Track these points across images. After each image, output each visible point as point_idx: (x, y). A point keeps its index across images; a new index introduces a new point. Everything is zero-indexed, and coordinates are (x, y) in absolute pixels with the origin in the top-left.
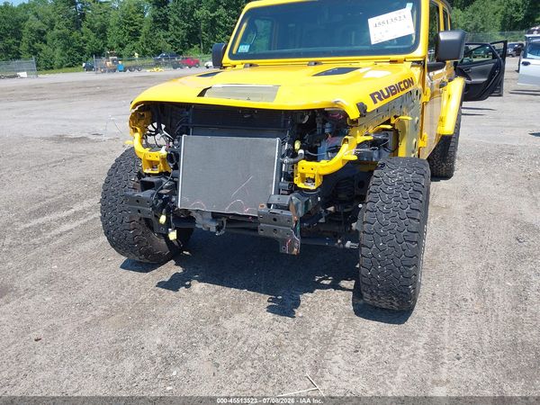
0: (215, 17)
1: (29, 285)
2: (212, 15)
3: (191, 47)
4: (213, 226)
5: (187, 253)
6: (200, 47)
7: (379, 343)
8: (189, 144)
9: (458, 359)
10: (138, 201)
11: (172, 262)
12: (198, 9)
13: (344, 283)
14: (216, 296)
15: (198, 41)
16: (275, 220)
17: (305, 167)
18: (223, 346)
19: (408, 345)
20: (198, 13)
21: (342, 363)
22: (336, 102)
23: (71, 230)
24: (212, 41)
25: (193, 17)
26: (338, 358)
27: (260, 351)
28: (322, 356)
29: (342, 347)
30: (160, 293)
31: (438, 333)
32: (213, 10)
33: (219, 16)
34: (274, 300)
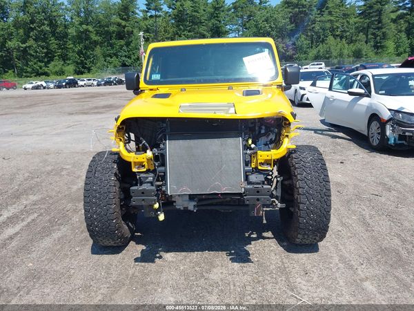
0: (26, 47)
1: (18, 284)
2: (24, 45)
3: (6, 72)
4: (191, 206)
5: (139, 234)
6: (14, 72)
7: (315, 266)
8: (172, 147)
9: (362, 264)
10: (143, 193)
11: (132, 243)
12: (10, 40)
13: (265, 234)
14: (188, 260)
15: (12, 67)
16: (258, 192)
17: (263, 155)
18: (222, 290)
19: (331, 263)
20: (10, 44)
21: (304, 283)
22: (279, 113)
23: (17, 234)
24: (25, 68)
25: (6, 47)
26: (299, 280)
27: (248, 288)
28: (289, 281)
29: (297, 273)
30: (142, 266)
31: (341, 253)
32: (24, 42)
33: (29, 47)
34: (231, 254)
